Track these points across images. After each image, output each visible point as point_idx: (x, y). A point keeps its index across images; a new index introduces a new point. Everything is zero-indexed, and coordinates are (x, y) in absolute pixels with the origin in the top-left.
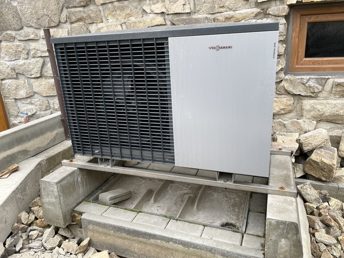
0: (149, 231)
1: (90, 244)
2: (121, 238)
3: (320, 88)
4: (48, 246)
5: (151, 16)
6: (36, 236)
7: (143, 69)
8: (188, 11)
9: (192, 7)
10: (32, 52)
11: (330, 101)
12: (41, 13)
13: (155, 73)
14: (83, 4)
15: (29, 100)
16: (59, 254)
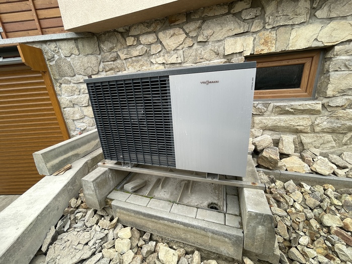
0: (159, 215)
1: (118, 221)
2: (139, 218)
3: (266, 109)
4: (89, 225)
5: (156, 65)
6: (80, 217)
7: (150, 100)
8: (179, 61)
9: (182, 59)
10: (82, 91)
11: (271, 117)
12: (86, 65)
13: (160, 103)
14: (113, 59)
15: (82, 120)
16: (96, 231)
